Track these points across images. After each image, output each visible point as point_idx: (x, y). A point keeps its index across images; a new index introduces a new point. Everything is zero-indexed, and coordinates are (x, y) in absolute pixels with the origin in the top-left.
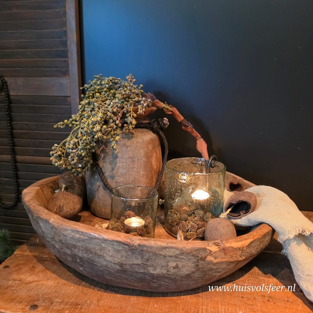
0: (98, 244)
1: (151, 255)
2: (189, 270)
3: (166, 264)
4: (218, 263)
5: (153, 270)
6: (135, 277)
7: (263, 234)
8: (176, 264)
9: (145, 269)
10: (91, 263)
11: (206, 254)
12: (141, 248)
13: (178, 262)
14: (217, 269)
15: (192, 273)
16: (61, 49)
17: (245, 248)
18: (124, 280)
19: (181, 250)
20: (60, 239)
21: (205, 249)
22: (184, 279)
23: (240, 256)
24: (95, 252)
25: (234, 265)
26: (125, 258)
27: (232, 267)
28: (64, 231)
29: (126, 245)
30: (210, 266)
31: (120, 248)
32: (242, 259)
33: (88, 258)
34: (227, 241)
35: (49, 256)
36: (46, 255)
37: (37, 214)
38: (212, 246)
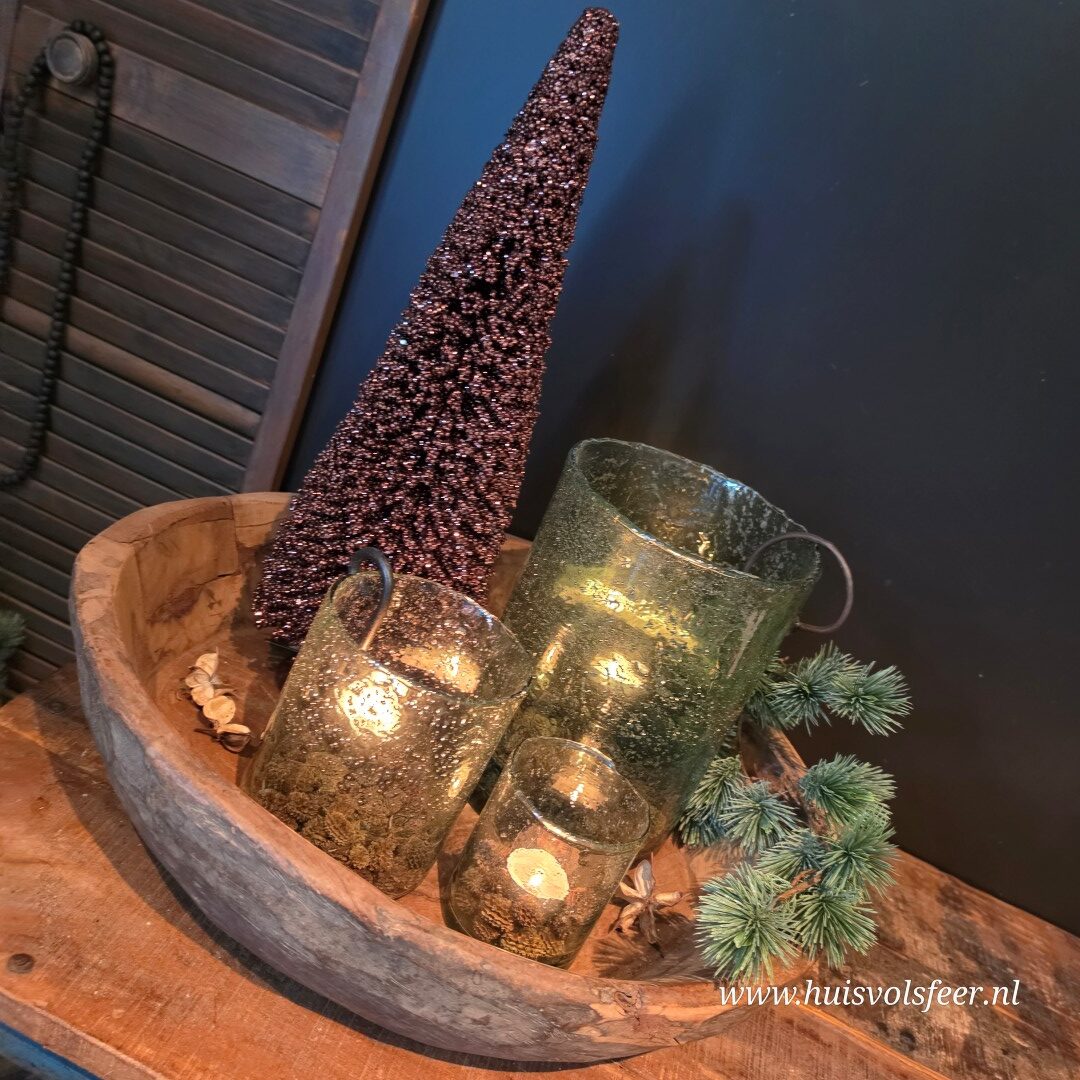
0: (277, 886)
1: (422, 973)
2: (517, 1038)
3: (458, 1007)
4: (605, 1043)
5: (413, 1005)
6: (352, 995)
8: (484, 1015)
9: (388, 993)
10: (233, 911)
11: (584, 1019)
12: (401, 949)
13: (491, 1014)
15: (521, 1046)
16: (348, 31)
17: (698, 1025)
19: (517, 992)
20: (163, 810)
21: (584, 1008)
23: (675, 1039)
24: (259, 896)
26: (343, 950)
29: (362, 924)
30: (581, 1045)
31: (339, 922)
32: (676, 1044)
35: (100, 769)
36: (90, 763)
37: (111, 698)
38: (610, 1003)
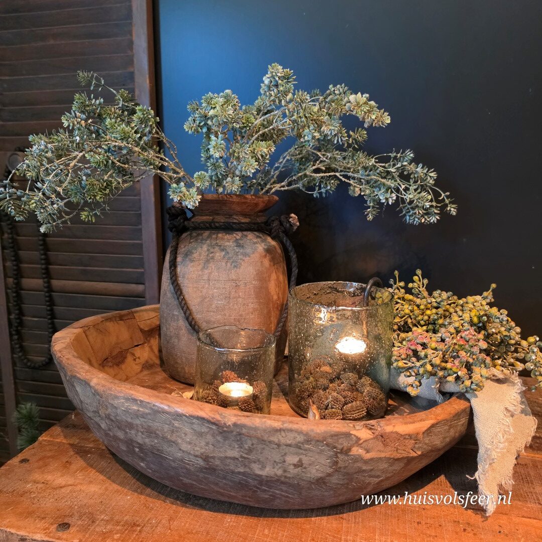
0: (168, 423)
1: (255, 441)
2: (322, 470)
4: (372, 459)
5: (261, 469)
6: (231, 481)
7: (453, 412)
9: (245, 466)
11: (351, 442)
12: (238, 430)
14: (372, 470)
17: (421, 436)
18: (212, 486)
21: (348, 435)
22: (313, 486)
23: (412, 450)
24: (163, 435)
25: (402, 465)
26: (213, 447)
27: (399, 468)
28: (113, 399)
29: (214, 423)
30: (359, 464)
31: (204, 430)
32: (415, 455)
33: (152, 445)
34: (388, 422)
35: (95, 444)
36: (91, 443)
37: (71, 371)
38: (361, 429)
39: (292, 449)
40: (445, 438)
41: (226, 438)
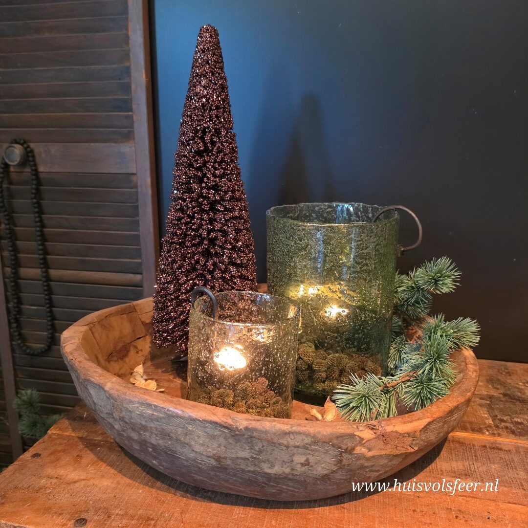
0: (182, 426)
1: (265, 444)
2: (327, 468)
3: (290, 458)
4: (373, 457)
5: (270, 468)
6: (241, 478)
7: (447, 409)
8: (305, 459)
9: (255, 465)
10: (170, 454)
11: (355, 443)
12: (249, 434)
13: (308, 456)
14: (372, 466)
15: (332, 473)
16: (121, 98)
17: (418, 434)
18: (223, 483)
19: (314, 437)
20: (121, 415)
21: (352, 436)
22: (318, 482)
23: (410, 446)
24: (176, 437)
25: (400, 460)
26: (225, 448)
27: (397, 463)
28: (127, 403)
29: (226, 428)
30: (361, 462)
31: (217, 433)
32: (413, 450)
33: (165, 446)
34: (389, 422)
35: (104, 437)
36: (99, 436)
37: (85, 374)
38: (364, 430)
39: (300, 450)
40: (439, 433)
41: (237, 441)
